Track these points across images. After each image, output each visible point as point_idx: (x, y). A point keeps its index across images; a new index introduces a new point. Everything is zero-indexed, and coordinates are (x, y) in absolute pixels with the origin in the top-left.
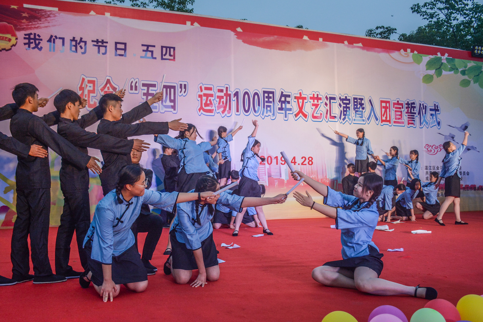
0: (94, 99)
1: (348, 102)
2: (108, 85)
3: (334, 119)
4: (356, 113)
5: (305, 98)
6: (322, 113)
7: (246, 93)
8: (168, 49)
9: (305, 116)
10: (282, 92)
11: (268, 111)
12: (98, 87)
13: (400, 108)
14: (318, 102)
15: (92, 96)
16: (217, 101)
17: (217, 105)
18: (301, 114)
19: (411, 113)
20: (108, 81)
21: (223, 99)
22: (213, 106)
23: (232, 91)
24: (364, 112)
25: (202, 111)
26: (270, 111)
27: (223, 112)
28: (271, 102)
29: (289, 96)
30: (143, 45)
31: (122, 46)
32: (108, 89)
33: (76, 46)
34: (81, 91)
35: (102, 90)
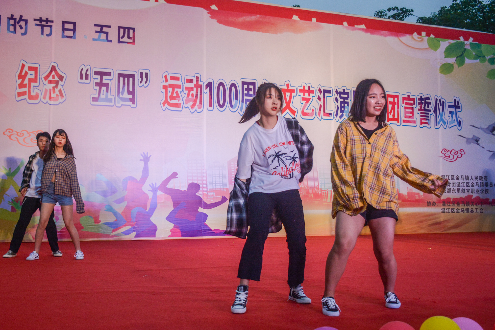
0: (36, 89)
1: (346, 96)
2: (53, 73)
3: (329, 116)
5: (293, 91)
6: (314, 109)
7: (221, 84)
8: (127, 30)
12: (41, 75)
13: (411, 104)
14: (309, 95)
15: (34, 86)
16: (185, 94)
17: (185, 98)
18: (288, 110)
19: (425, 110)
20: (53, 68)
21: (193, 90)
22: (180, 99)
23: (204, 82)
25: (166, 105)
27: (193, 106)
28: (251, 95)
30: (96, 25)
31: (71, 26)
32: (53, 77)
33: (14, 26)
34: (21, 80)
35: (46, 78)
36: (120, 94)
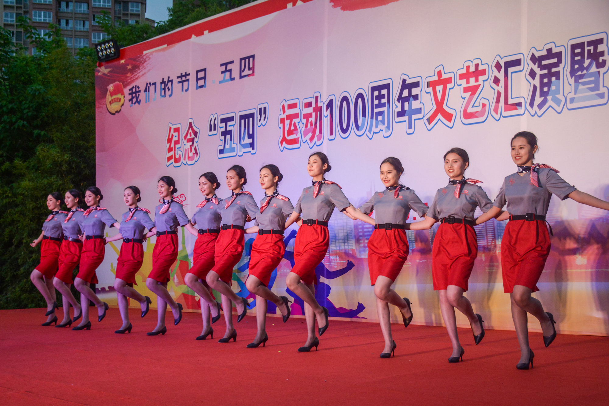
0: (179, 151)
1: (555, 60)
2: (190, 130)
3: (517, 109)
4: (576, 81)
5: (449, 80)
6: (486, 102)
7: (345, 99)
9: (448, 117)
10: (404, 81)
11: (380, 122)
12: (182, 135)
14: (477, 80)
15: (177, 148)
16: (303, 123)
17: (303, 129)
18: (440, 116)
20: (190, 125)
21: (311, 117)
22: (298, 132)
23: (324, 102)
24: (604, 74)
25: (284, 143)
26: (383, 122)
27: (312, 139)
28: (383, 105)
29: (416, 85)
30: (222, 65)
31: (203, 74)
34: (169, 144)
35: (185, 137)
36: (242, 140)
